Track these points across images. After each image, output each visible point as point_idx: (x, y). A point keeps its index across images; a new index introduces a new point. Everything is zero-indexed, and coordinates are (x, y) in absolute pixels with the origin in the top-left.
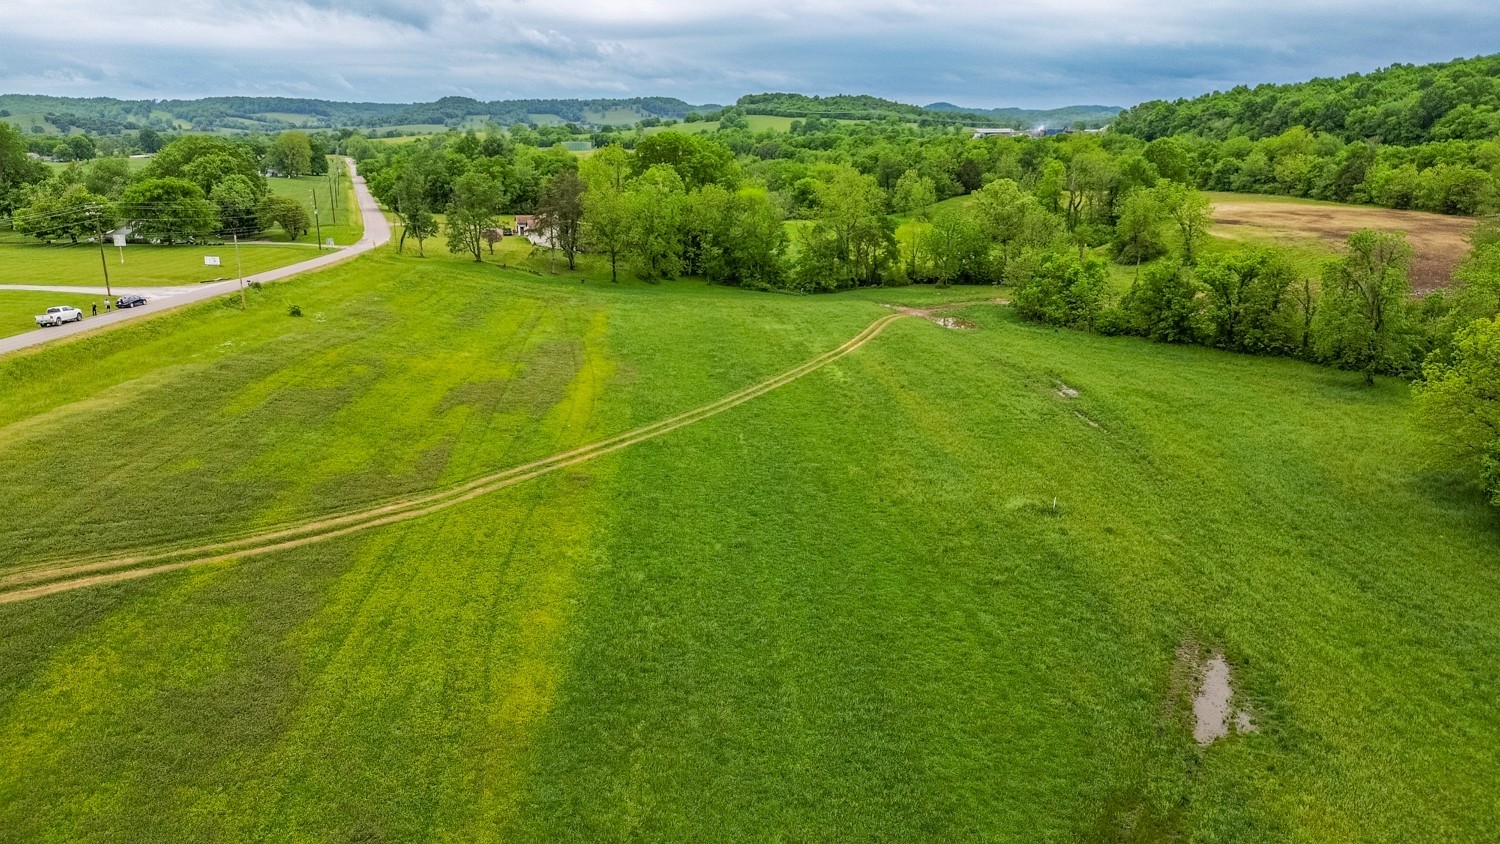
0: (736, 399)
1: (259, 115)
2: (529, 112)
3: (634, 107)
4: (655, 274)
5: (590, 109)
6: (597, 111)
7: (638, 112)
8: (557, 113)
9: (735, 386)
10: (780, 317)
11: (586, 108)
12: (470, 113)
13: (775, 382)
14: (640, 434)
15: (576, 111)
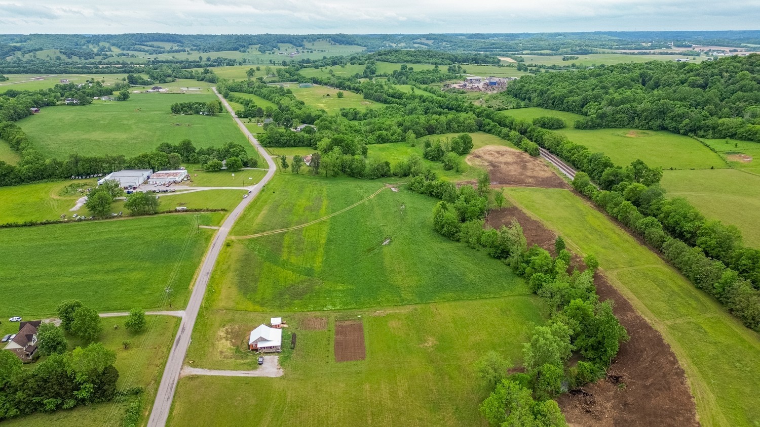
0: (348, 208)
1: (150, 43)
2: (278, 42)
3: (328, 39)
4: (335, 175)
5: (307, 41)
6: (310, 42)
7: (329, 42)
8: (291, 43)
9: (349, 206)
10: (361, 188)
11: (305, 40)
12: (250, 44)
13: (355, 205)
14: (333, 215)
15: (300, 41)
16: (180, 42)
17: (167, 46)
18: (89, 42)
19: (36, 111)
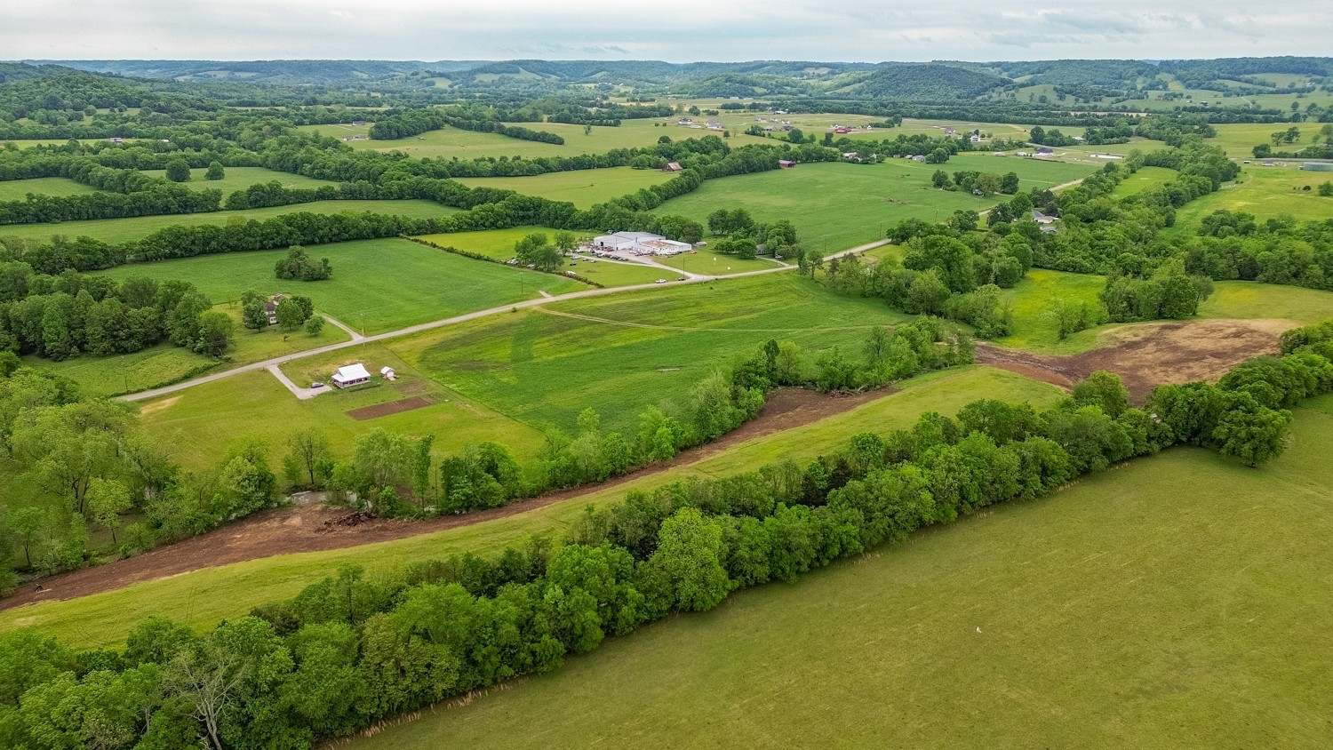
0: (753, 330)
1: (1252, 76)
9: (763, 328)
13: (774, 330)
14: (712, 330)
16: (1323, 73)
17: (1283, 81)
18: (1140, 73)
19: (790, 165)
